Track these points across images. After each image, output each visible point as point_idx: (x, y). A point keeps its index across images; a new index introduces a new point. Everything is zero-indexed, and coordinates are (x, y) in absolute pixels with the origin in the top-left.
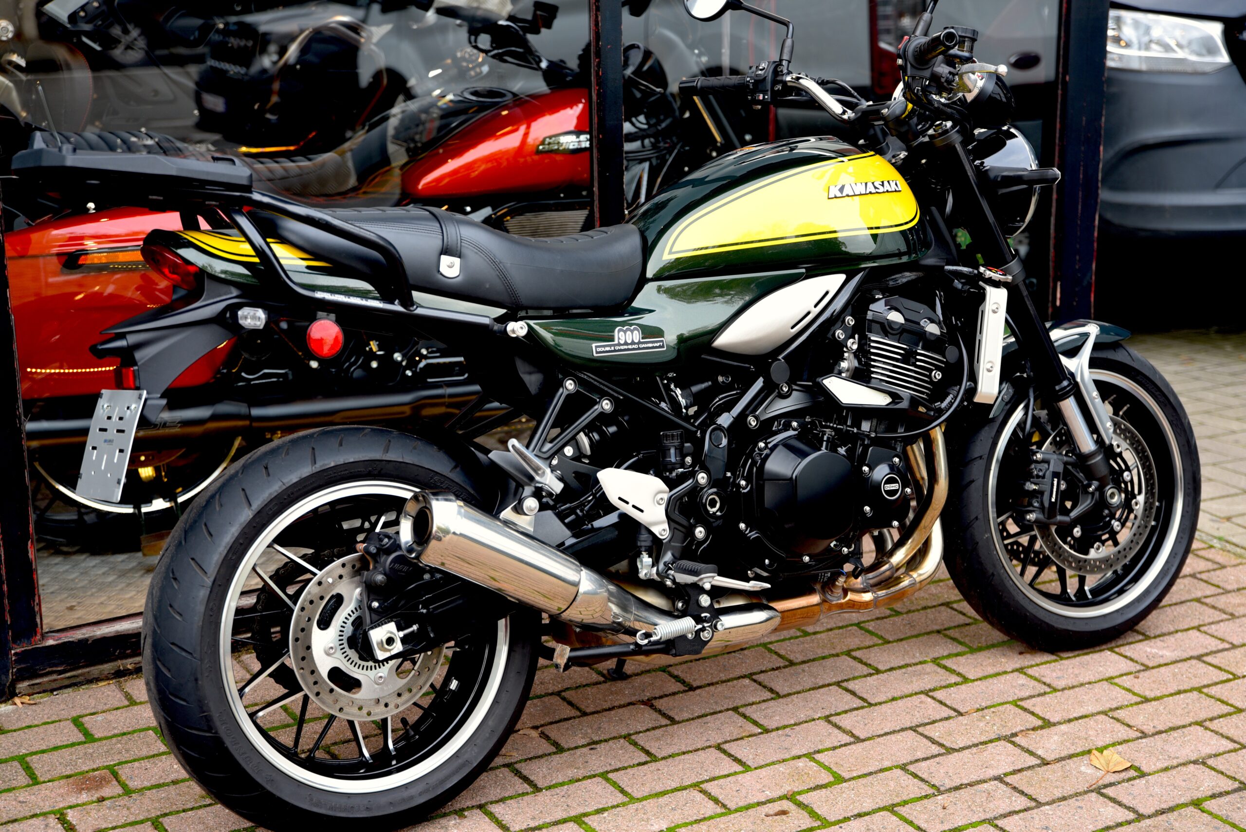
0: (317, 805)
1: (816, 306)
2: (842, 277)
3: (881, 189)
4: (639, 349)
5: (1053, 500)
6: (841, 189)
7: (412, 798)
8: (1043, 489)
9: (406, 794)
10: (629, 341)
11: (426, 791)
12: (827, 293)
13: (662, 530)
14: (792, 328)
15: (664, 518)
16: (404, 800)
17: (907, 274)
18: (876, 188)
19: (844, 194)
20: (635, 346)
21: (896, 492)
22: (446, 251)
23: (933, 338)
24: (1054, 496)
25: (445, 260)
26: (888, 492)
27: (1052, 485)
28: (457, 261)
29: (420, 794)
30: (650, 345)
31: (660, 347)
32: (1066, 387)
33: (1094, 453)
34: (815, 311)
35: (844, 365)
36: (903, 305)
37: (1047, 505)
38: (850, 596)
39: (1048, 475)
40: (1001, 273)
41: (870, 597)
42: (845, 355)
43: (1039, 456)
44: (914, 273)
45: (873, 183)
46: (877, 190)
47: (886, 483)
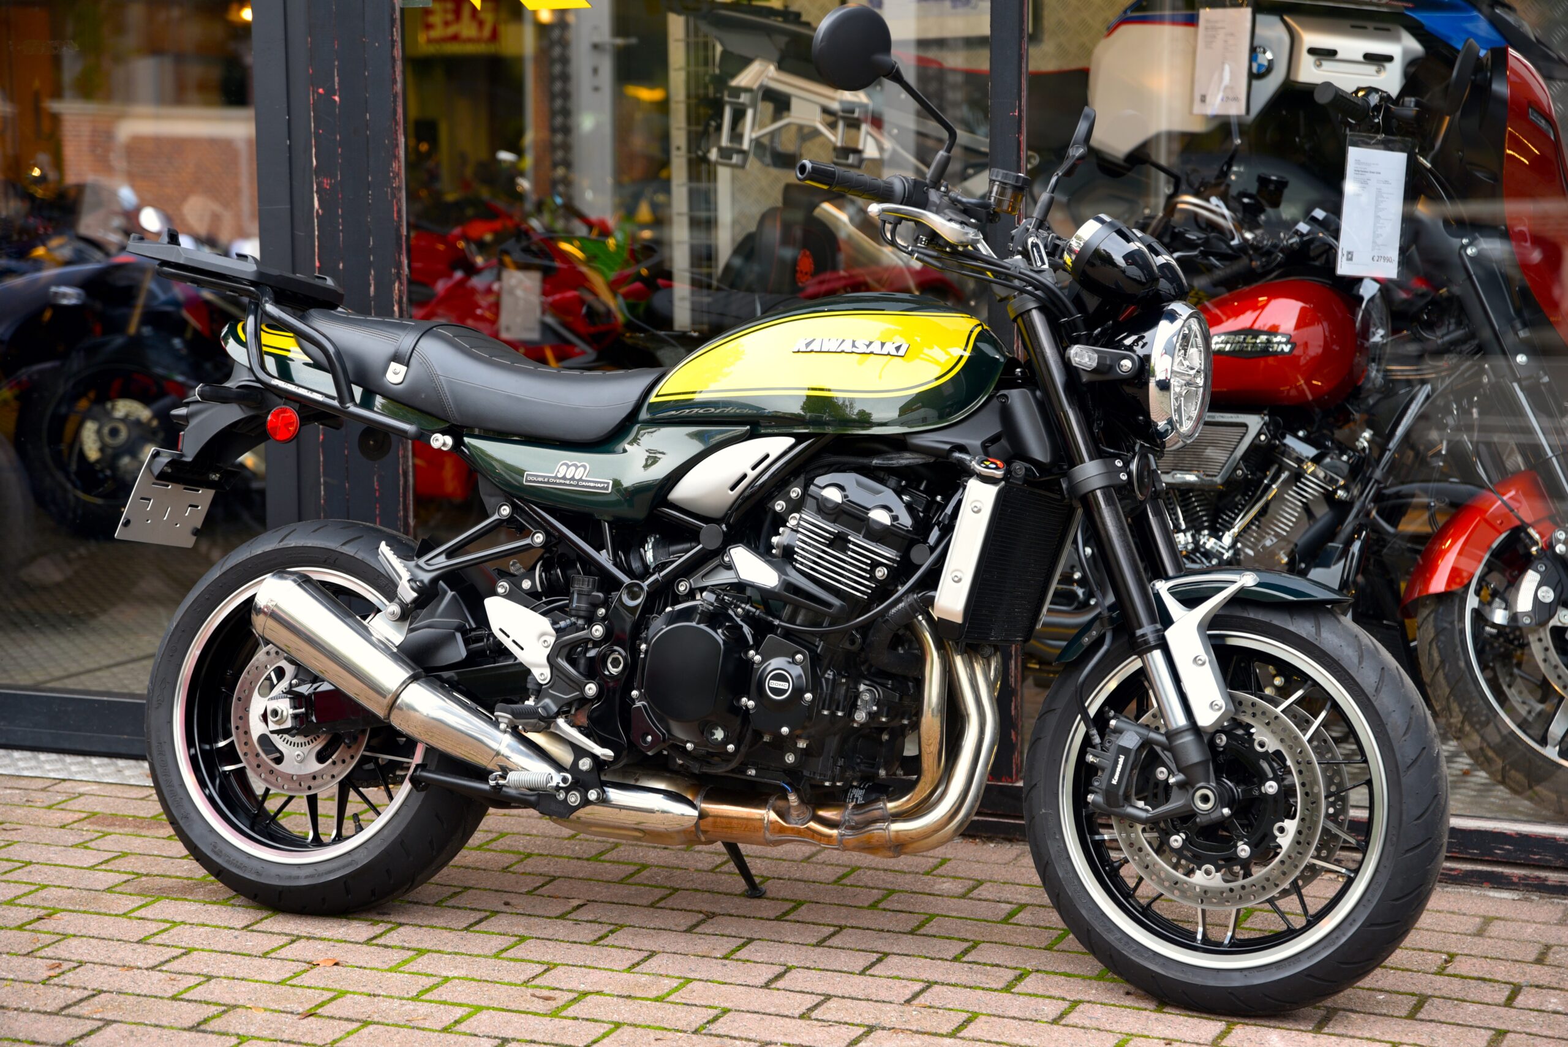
0: (218, 854)
1: (754, 468)
2: (790, 441)
3: (863, 349)
4: (577, 485)
5: (1114, 782)
6: (808, 345)
7: (298, 877)
8: (1103, 765)
9: (295, 872)
10: (568, 476)
11: (311, 876)
12: (767, 456)
13: (542, 673)
14: (732, 488)
15: (545, 661)
16: (290, 878)
17: (908, 455)
18: (854, 346)
19: (809, 349)
20: (575, 483)
21: (784, 691)
22: (397, 358)
24: (1116, 777)
25: (394, 366)
26: (773, 690)
27: (1116, 762)
28: (403, 369)
29: (307, 877)
30: (592, 484)
31: (603, 488)
32: (1143, 635)
33: (1179, 732)
34: (752, 474)
35: (775, 540)
36: (859, 484)
37: (1104, 787)
38: (813, 825)
39: (1113, 749)
40: (993, 466)
41: (834, 832)
42: (781, 530)
43: (1113, 722)
44: (916, 456)
45: (854, 342)
46: (854, 350)
47: (772, 678)
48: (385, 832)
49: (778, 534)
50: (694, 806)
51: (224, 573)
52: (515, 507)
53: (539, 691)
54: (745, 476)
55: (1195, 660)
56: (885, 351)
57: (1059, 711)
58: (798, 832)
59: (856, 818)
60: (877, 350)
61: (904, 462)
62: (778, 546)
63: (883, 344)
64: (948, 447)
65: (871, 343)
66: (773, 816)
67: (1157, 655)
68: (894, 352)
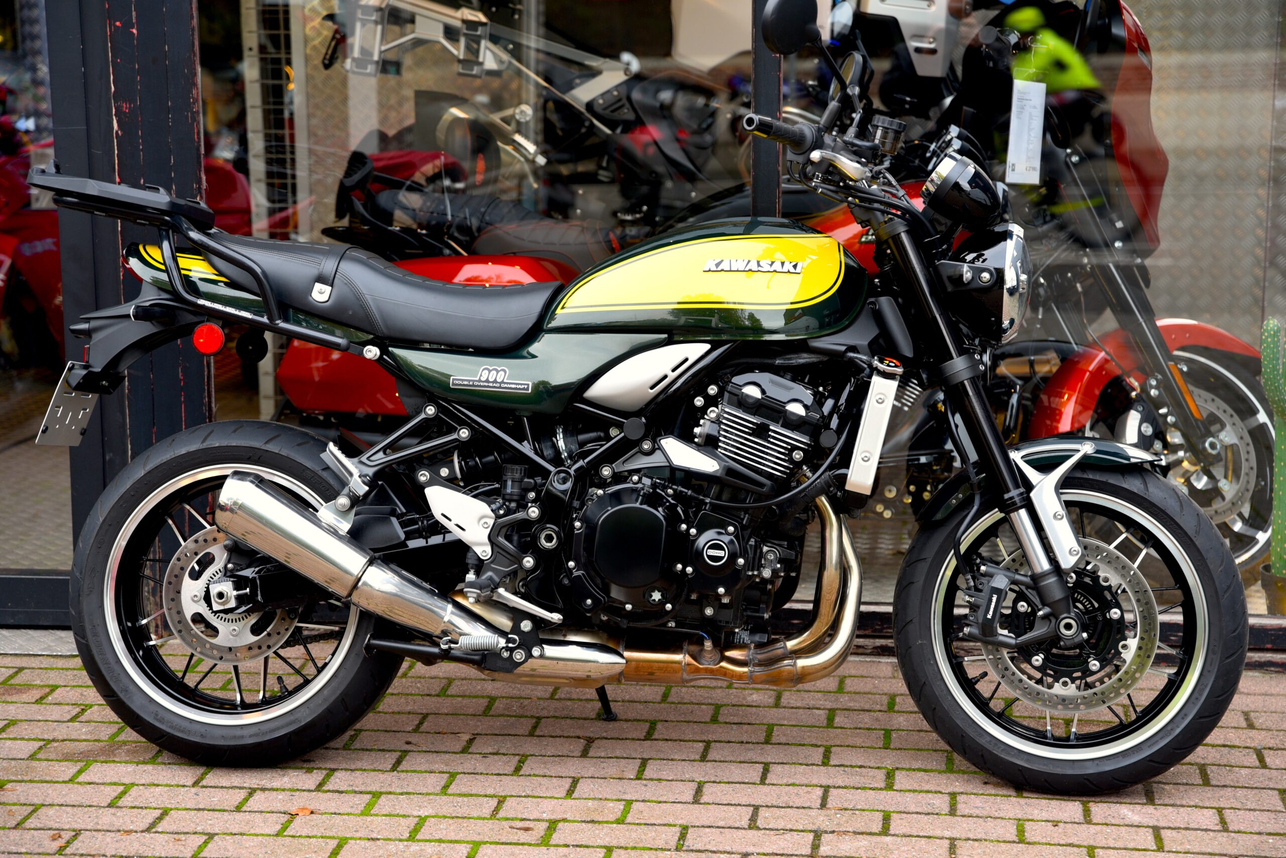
0: (160, 721)
1: (673, 370)
2: (707, 347)
3: (767, 268)
4: (500, 387)
5: (989, 617)
6: (717, 265)
7: (242, 737)
8: (979, 603)
9: (239, 732)
10: (491, 380)
11: (256, 735)
12: (686, 360)
13: (483, 551)
14: (652, 388)
15: (486, 540)
16: (235, 737)
17: (805, 355)
18: (759, 265)
19: (719, 269)
20: (498, 385)
21: (721, 558)
22: (321, 279)
23: (794, 418)
24: (991, 612)
25: (318, 286)
26: (710, 557)
27: (990, 601)
28: (328, 289)
29: (251, 736)
30: (513, 386)
31: (524, 389)
32: (1012, 498)
33: (1044, 575)
34: (672, 376)
35: (697, 430)
36: (772, 382)
37: (980, 621)
38: (724, 664)
39: (986, 590)
40: (893, 365)
41: (745, 669)
42: (702, 422)
43: (983, 568)
44: (813, 356)
45: (758, 262)
46: (760, 269)
47: (709, 548)
48: (326, 692)
49: (699, 425)
50: (622, 656)
51: (149, 472)
52: (439, 407)
53: (480, 566)
54: (665, 377)
55: (1055, 516)
56: (785, 269)
57: (930, 560)
58: (711, 671)
59: (759, 657)
60: (779, 269)
61: (802, 361)
62: (700, 436)
63: (783, 264)
64: (843, 348)
65: (773, 263)
66: (688, 659)
67: (1023, 513)
68: (792, 270)
